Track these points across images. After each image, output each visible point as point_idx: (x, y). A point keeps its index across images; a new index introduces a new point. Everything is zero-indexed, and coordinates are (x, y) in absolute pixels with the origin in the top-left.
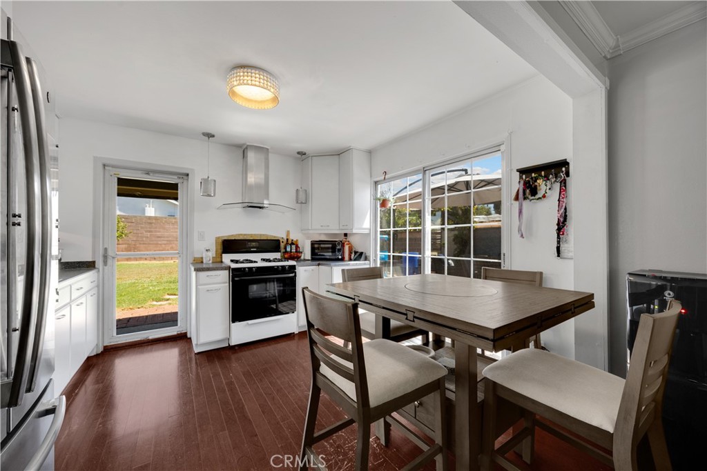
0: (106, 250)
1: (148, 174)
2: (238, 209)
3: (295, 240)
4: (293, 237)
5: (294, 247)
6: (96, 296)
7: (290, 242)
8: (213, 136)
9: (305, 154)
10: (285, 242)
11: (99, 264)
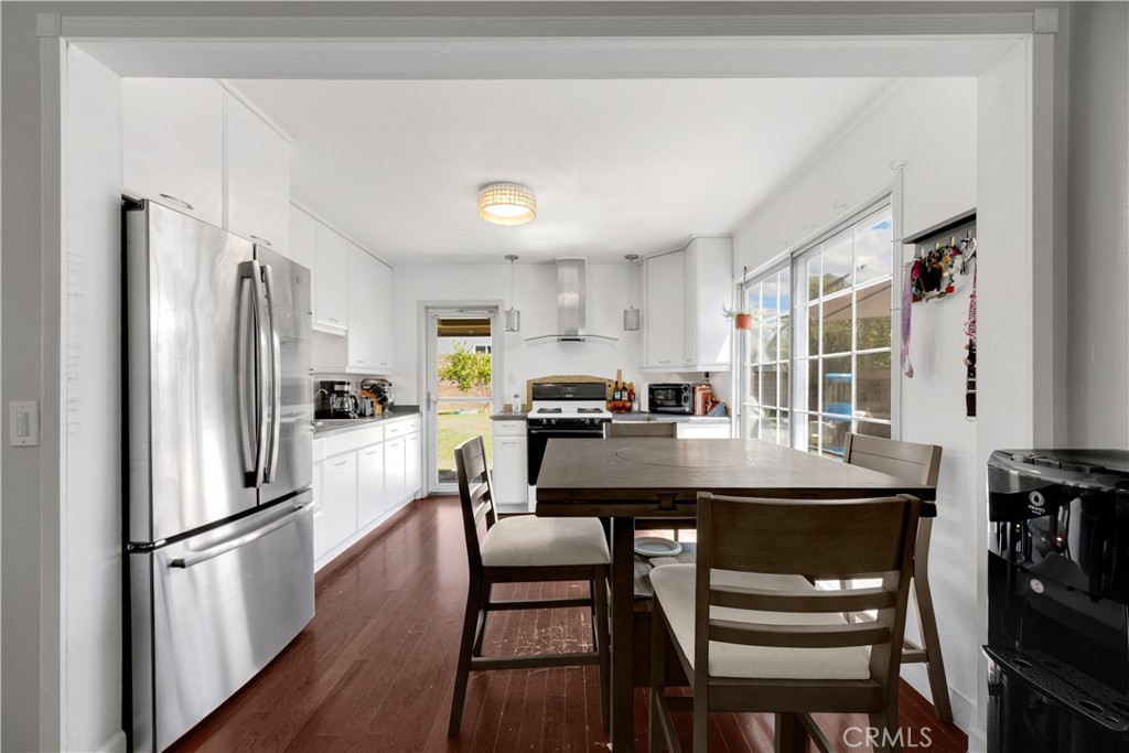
0: (429, 394)
1: (462, 311)
2: (553, 345)
3: (628, 382)
4: (626, 379)
5: (625, 394)
6: (419, 439)
7: (620, 386)
8: (517, 258)
9: (636, 257)
10: (613, 386)
11: (423, 408)
